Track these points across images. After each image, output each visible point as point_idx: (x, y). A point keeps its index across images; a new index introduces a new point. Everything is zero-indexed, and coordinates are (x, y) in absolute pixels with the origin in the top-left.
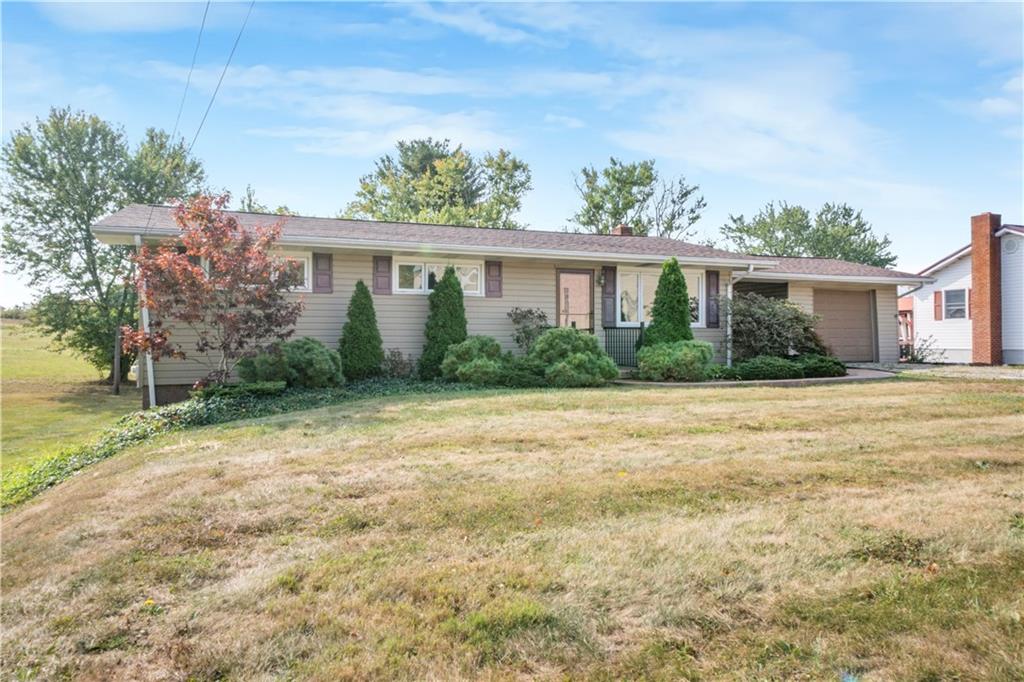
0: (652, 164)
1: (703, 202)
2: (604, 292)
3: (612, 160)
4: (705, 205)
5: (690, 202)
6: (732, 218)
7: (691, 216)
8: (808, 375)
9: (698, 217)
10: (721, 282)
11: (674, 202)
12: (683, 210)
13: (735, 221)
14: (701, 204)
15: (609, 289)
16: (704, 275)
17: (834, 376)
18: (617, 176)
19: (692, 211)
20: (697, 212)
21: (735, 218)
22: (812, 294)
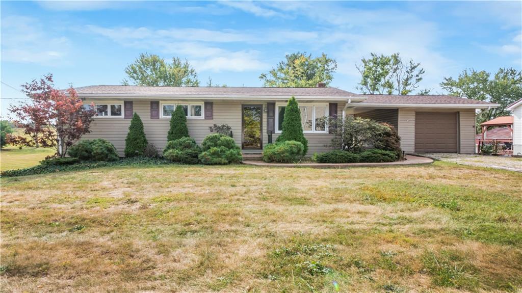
0: (398, 54)
1: (423, 71)
2: (268, 116)
3: (372, 54)
4: (424, 72)
5: (415, 72)
6: (446, 79)
7: (417, 78)
8: (361, 161)
9: (421, 79)
10: (338, 109)
11: (408, 72)
12: (412, 76)
13: (447, 80)
14: (422, 72)
15: (271, 114)
16: (328, 106)
17: (380, 162)
18: (374, 61)
19: (417, 76)
20: (420, 76)
21: (447, 79)
22: (414, 115)
